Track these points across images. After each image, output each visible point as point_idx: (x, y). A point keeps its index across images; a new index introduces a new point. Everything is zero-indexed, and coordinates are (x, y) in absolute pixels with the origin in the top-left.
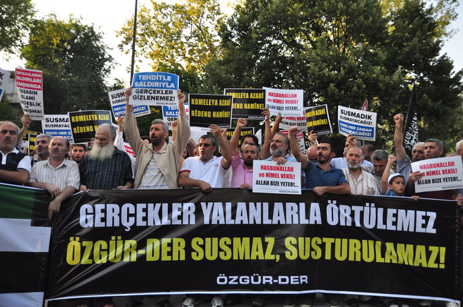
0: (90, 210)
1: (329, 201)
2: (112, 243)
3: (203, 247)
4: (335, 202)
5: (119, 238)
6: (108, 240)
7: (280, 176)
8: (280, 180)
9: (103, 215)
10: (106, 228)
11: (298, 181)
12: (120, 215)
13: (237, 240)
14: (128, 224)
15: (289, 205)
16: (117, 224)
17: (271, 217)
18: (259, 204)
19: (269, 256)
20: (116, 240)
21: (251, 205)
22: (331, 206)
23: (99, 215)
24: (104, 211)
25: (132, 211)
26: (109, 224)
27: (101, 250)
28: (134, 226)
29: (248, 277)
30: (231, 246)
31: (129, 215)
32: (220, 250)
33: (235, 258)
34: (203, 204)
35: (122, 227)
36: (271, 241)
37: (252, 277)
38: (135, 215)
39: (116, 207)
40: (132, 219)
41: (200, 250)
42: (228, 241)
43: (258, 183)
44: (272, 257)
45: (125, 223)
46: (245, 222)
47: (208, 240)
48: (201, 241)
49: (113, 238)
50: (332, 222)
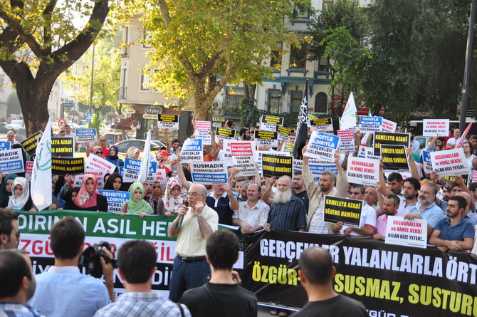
0: (267, 244)
1: (451, 258)
2: (280, 269)
3: (343, 282)
4: (455, 258)
5: (285, 266)
6: (278, 267)
7: (409, 230)
8: (409, 234)
9: (274, 248)
10: (276, 258)
11: (424, 236)
12: (285, 249)
13: (370, 280)
14: (291, 257)
15: (415, 257)
16: (283, 256)
17: (399, 265)
18: (390, 253)
19: (394, 298)
20: (283, 267)
21: (384, 253)
22: (452, 261)
23: (272, 248)
24: (275, 245)
25: (293, 248)
26: (278, 256)
27: (273, 274)
28: (294, 259)
29: (376, 312)
30: (365, 285)
31: (292, 250)
32: (356, 286)
33: (368, 295)
34: (345, 248)
35: (286, 259)
36: (397, 285)
37: (379, 313)
38: (295, 251)
39: (283, 243)
40: (293, 253)
41: (341, 284)
42: (363, 279)
43: (389, 235)
44: (397, 299)
45: (288, 256)
46: (377, 267)
47: (347, 277)
48: (342, 278)
49: (281, 266)
50: (451, 277)
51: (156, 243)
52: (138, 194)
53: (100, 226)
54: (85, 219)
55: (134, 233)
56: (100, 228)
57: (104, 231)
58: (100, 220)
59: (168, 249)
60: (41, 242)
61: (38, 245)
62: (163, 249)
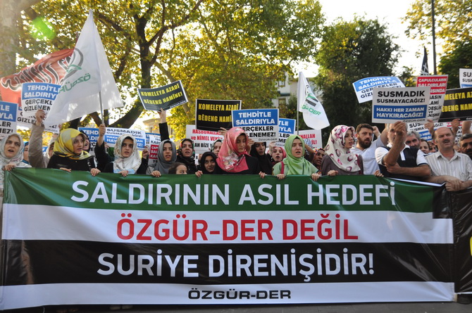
51: (328, 215)
52: (298, 147)
53: (247, 195)
54: (227, 187)
55: (297, 203)
56: (247, 199)
57: (254, 203)
58: (247, 187)
59: (346, 222)
60: (166, 222)
61: (162, 226)
62: (338, 222)
